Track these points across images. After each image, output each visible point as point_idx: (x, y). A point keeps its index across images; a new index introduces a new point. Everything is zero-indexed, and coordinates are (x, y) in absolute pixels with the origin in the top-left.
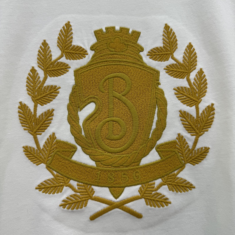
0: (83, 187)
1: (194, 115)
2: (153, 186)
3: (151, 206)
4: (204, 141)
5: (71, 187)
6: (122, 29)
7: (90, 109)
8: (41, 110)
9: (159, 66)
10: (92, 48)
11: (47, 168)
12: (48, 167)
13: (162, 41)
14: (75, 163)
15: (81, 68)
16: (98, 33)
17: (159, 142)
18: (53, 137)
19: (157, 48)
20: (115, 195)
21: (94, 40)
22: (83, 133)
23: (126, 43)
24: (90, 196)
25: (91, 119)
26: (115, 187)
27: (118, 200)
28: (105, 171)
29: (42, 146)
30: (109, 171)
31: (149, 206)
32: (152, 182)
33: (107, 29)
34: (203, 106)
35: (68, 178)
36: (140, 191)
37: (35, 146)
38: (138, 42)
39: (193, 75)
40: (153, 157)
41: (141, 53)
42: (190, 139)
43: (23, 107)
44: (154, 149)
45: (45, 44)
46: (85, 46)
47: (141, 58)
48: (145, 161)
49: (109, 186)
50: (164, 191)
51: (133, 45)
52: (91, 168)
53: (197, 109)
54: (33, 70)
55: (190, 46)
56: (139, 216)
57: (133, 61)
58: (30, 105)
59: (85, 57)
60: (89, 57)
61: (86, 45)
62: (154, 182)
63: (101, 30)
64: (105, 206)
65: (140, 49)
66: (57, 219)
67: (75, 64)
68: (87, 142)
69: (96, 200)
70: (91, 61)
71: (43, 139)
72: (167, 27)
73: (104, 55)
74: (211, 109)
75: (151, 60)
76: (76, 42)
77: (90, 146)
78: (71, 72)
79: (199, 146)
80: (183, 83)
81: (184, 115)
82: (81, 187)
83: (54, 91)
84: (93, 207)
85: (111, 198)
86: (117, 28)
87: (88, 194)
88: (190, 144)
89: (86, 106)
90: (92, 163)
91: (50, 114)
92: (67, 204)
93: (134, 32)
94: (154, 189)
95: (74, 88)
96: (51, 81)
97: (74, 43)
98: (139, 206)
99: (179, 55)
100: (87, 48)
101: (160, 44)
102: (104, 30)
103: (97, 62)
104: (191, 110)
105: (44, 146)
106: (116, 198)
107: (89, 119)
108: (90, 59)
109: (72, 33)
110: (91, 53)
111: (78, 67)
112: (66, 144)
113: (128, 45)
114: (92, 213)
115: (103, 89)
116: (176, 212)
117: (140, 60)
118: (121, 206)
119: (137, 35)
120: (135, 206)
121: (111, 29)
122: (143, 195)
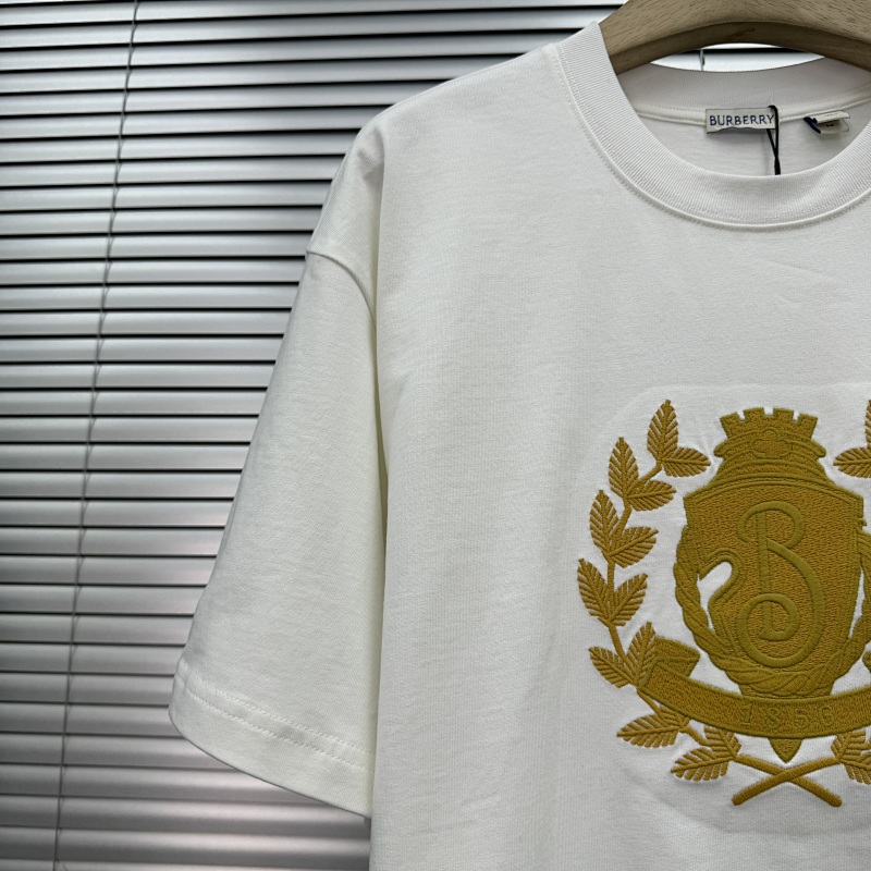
0: (717, 736)
2: (861, 738)
3: (859, 781)
5: (692, 734)
6: (777, 412)
7: (720, 576)
8: (622, 576)
9: (862, 486)
10: (717, 453)
11: (638, 693)
12: (642, 693)
13: (864, 436)
14: (697, 685)
15: (698, 493)
16: (728, 423)
17: (868, 647)
18: (647, 630)
19: (855, 450)
20: (784, 755)
21: (721, 437)
22: (711, 626)
23: (788, 441)
24: (731, 754)
25: (726, 596)
26: (782, 738)
27: (789, 764)
28: (761, 704)
29: (626, 650)
30: (769, 704)
31: (855, 781)
32: (858, 731)
33: (746, 413)
35: (686, 716)
36: (835, 748)
37: (612, 648)
38: (813, 437)
40: (859, 676)
41: (821, 460)
43: (586, 569)
44: (860, 661)
45: (622, 444)
46: (702, 448)
47: (822, 471)
48: (842, 686)
49: (770, 734)
51: (804, 444)
52: (731, 696)
54: (602, 497)
56: (834, 802)
57: (805, 477)
58: (601, 566)
59: (704, 470)
60: (712, 470)
61: (706, 446)
62: (862, 730)
63: (735, 416)
64: (763, 776)
65: (819, 453)
66: (665, 799)
67: (685, 485)
68: (720, 643)
69: (744, 764)
70: (717, 478)
71: (628, 634)
73: (745, 466)
75: (843, 474)
76: (685, 442)
77: (727, 651)
78: (677, 503)
82: (713, 735)
83: (643, 541)
84: (740, 777)
85: (774, 759)
86: (769, 411)
87: (728, 750)
89: (712, 568)
90: (733, 688)
91: (639, 584)
92: (683, 768)
93: (803, 418)
94: (863, 745)
95: (685, 533)
96: (638, 519)
97: (680, 444)
98: (834, 779)
100: (708, 452)
101: (859, 441)
102: (742, 416)
103: (730, 479)
105: (630, 648)
106: (786, 761)
107: (721, 596)
108: (713, 475)
109: (676, 424)
110: (716, 463)
111: (692, 489)
112: (676, 645)
113: (792, 444)
114: (736, 790)
115: (744, 535)
117: (821, 474)
118: (796, 776)
119: (809, 423)
120: (825, 778)
121: (754, 414)
122: (841, 756)
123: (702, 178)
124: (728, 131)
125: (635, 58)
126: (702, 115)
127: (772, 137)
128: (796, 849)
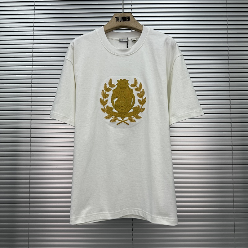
1: (141, 100)
3: (131, 122)
4: (144, 106)
5: (112, 117)
7: (116, 99)
8: (105, 100)
9: (133, 88)
10: (117, 85)
12: (107, 113)
14: (113, 112)
17: (133, 107)
18: (108, 106)
21: (117, 83)
22: (115, 105)
24: (117, 119)
28: (120, 114)
29: (105, 108)
34: (143, 98)
35: (112, 115)
37: (104, 108)
39: (141, 91)
40: (132, 110)
42: (140, 106)
43: (101, 99)
45: (105, 84)
47: (129, 86)
48: (130, 112)
49: (121, 117)
50: (134, 118)
53: (142, 99)
54: (103, 90)
55: (141, 83)
56: (128, 124)
57: (127, 87)
58: (103, 99)
62: (132, 116)
63: (119, 80)
64: (120, 121)
65: (128, 84)
66: (109, 125)
67: (113, 89)
68: (116, 107)
70: (117, 88)
71: (106, 106)
72: (135, 79)
73: (120, 86)
74: (145, 98)
75: (131, 87)
76: (113, 83)
78: (112, 90)
79: (143, 108)
80: (139, 92)
81: (139, 100)
82: (115, 117)
83: (108, 95)
84: (118, 122)
85: (122, 120)
86: (123, 79)
88: (141, 107)
90: (117, 112)
91: (107, 101)
92: (111, 121)
94: (132, 118)
95: (113, 94)
96: (107, 93)
98: (128, 122)
99: (138, 86)
100: (116, 85)
101: (133, 83)
104: (141, 99)
107: (116, 101)
109: (112, 81)
110: (116, 86)
112: (111, 107)
113: (125, 83)
114: (117, 123)
115: (119, 94)
116: (138, 124)
118: (124, 122)
119: (128, 81)
120: (127, 122)
121: (121, 80)
122: (129, 119)
123: (116, 49)
124: (121, 41)
125: (109, 31)
126: (118, 39)
127: (127, 42)
128: (124, 130)
